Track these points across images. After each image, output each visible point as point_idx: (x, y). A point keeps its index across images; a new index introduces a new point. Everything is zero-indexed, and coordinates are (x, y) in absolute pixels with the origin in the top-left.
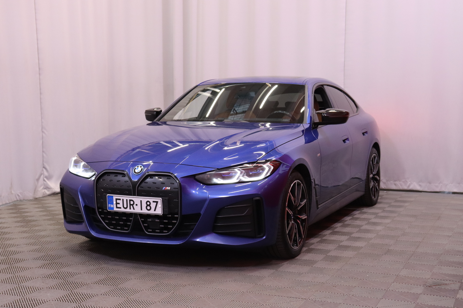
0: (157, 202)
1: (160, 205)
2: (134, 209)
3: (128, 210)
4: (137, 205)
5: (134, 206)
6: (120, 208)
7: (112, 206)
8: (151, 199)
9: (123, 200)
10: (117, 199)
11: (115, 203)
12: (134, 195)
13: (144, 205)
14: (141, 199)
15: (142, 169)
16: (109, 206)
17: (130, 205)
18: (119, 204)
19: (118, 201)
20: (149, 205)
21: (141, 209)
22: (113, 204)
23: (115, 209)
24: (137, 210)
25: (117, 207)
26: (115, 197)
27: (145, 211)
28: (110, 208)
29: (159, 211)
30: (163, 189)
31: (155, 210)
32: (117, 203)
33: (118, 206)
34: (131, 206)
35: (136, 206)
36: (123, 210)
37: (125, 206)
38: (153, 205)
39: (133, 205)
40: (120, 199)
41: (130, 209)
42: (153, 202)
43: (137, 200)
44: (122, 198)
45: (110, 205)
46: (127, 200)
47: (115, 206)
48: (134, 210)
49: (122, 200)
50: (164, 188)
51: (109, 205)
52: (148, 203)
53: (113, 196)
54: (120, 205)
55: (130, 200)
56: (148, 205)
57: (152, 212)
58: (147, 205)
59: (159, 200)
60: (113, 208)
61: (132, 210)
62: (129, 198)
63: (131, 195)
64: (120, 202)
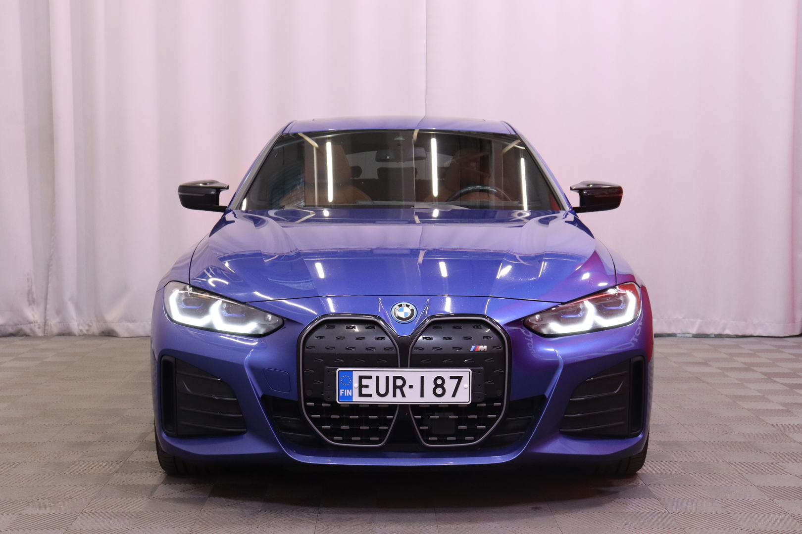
0: (460, 378)
1: (466, 384)
2: (404, 396)
3: (389, 399)
4: (411, 387)
5: (406, 389)
6: (370, 395)
8: (446, 373)
9: (378, 378)
10: (361, 378)
11: (356, 385)
12: (404, 365)
13: (429, 386)
14: (422, 374)
15: (412, 310)
16: (341, 393)
17: (395, 387)
18: (367, 386)
19: (364, 382)
20: (442, 386)
21: (422, 395)
22: (350, 387)
23: (356, 399)
24: (412, 397)
25: (361, 395)
26: (357, 373)
27: (430, 398)
28: (343, 397)
29: (464, 397)
30: (472, 350)
31: (454, 395)
32: (361, 386)
33: (365, 391)
34: (398, 391)
35: (411, 389)
36: (376, 399)
37: (382, 391)
38: (450, 385)
39: (401, 388)
40: (370, 377)
41: (395, 395)
42: (452, 378)
43: (412, 375)
44: (375, 375)
45: (344, 392)
46: (387, 378)
47: (356, 392)
48: (404, 398)
49: (374, 379)
50: (473, 347)
51: (341, 390)
52: (439, 382)
53: (352, 371)
54: (372, 390)
55: (395, 378)
56: (439, 384)
57: (447, 399)
58: (437, 386)
59: (466, 374)
60: (351, 397)
61: (399, 399)
62: (392, 373)
63: (397, 367)
64: (372, 383)
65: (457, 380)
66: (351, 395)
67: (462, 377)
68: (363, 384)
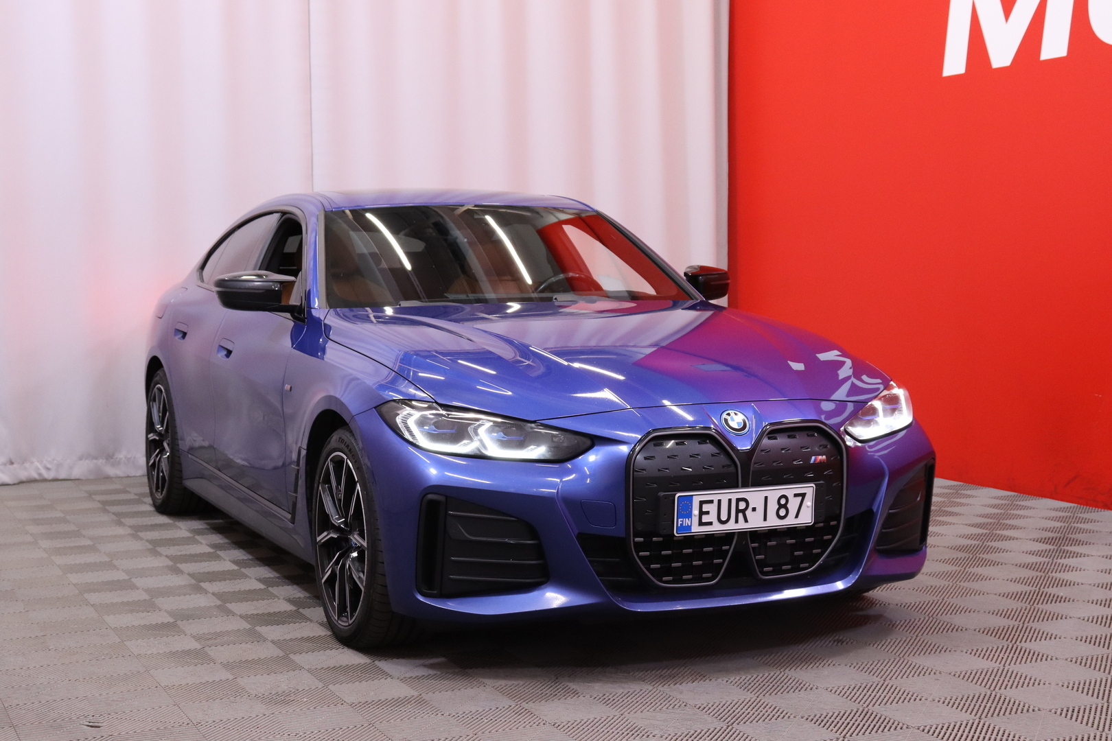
0: (803, 495)
1: (809, 502)
2: (746, 521)
3: (731, 526)
4: (754, 509)
5: (748, 513)
6: (710, 523)
7: (687, 522)
8: (790, 490)
9: (719, 501)
10: (702, 503)
11: (696, 512)
12: (745, 485)
13: (772, 507)
14: (766, 494)
16: (680, 523)
17: (738, 511)
18: (707, 513)
19: (706, 508)
20: (785, 506)
21: (765, 519)
22: (689, 516)
23: (696, 529)
24: (755, 522)
25: (701, 524)
26: (698, 497)
27: (773, 522)
28: (682, 528)
29: (807, 517)
30: (812, 461)
31: (797, 516)
32: (702, 513)
33: (705, 519)
34: (740, 515)
35: (754, 512)
36: (717, 527)
37: (724, 518)
38: (793, 504)
39: (744, 511)
40: (711, 502)
41: (737, 521)
42: (796, 495)
43: (755, 496)
44: (715, 498)
45: (683, 521)
46: (730, 501)
47: (695, 520)
48: (747, 524)
49: (716, 503)
50: (813, 458)
51: (680, 520)
52: (783, 501)
53: (693, 495)
54: (712, 517)
55: (738, 500)
56: (783, 505)
57: (791, 521)
58: (780, 506)
59: (809, 489)
60: (689, 527)
61: (742, 525)
62: (734, 494)
63: (736, 487)
64: (712, 509)
65: (800, 498)
66: (689, 524)
67: (805, 493)
68: (704, 510)
